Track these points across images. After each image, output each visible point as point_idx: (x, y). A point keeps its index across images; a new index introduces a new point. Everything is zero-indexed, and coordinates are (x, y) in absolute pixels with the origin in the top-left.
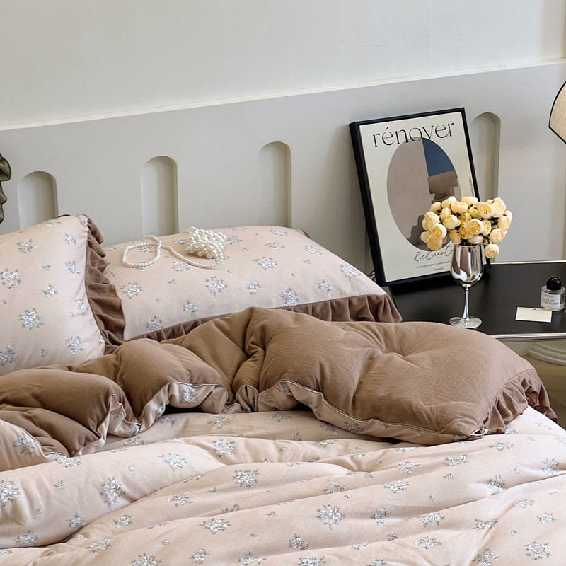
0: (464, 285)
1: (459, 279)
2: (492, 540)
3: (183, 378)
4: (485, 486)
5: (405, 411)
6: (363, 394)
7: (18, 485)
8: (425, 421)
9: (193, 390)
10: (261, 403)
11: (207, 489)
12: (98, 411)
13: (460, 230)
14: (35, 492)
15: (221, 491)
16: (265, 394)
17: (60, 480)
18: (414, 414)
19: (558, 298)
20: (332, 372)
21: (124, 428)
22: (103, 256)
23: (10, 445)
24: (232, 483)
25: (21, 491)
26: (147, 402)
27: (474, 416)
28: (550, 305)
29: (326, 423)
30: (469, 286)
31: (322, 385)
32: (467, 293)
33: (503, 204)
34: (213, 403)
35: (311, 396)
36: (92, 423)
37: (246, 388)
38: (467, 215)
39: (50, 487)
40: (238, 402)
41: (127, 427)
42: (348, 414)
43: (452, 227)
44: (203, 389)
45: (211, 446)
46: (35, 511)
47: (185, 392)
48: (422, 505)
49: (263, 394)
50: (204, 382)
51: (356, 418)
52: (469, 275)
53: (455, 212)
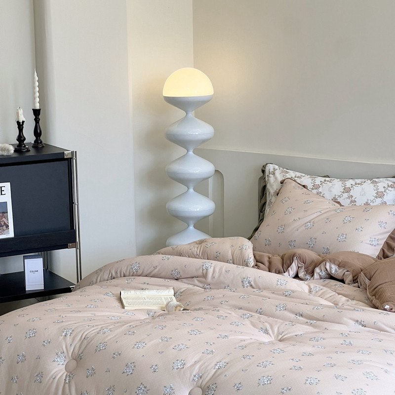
3: (334, 262)
9: (337, 269)
14: (217, 270)
17: (229, 270)
21: (304, 276)
25: (212, 268)
39: (224, 271)
44: (341, 270)
47: (334, 269)
50: (344, 267)
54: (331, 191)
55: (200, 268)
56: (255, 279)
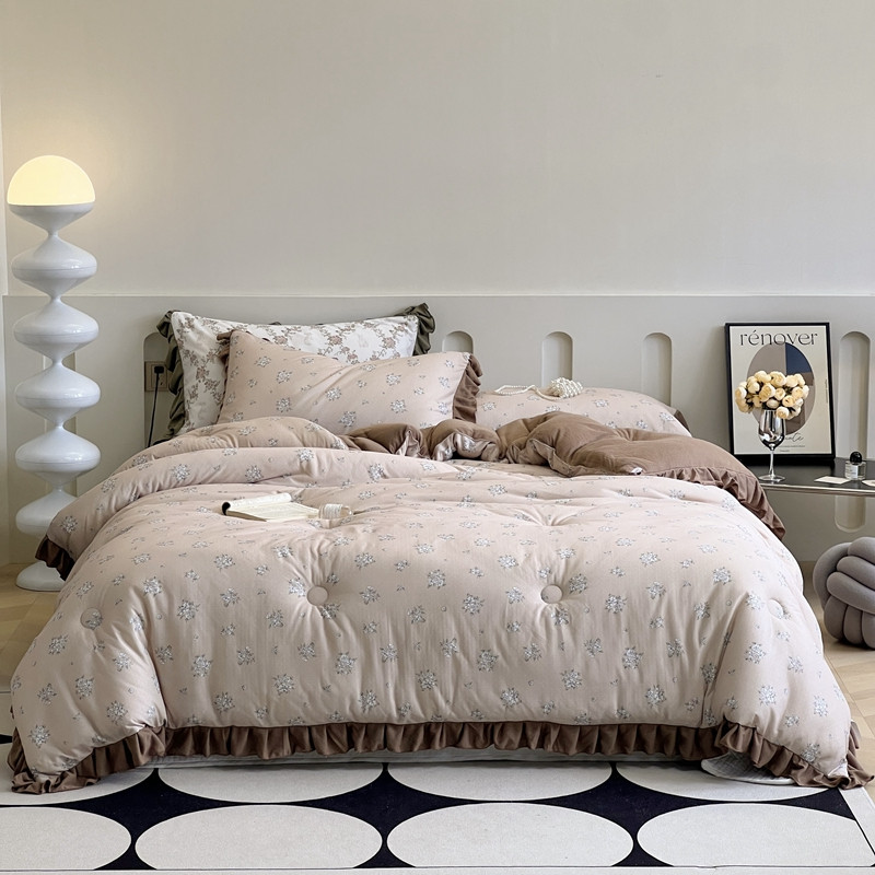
0: (770, 445)
3: (464, 434)
6: (580, 450)
7: (314, 455)
8: (609, 466)
9: (473, 442)
10: (520, 458)
12: (397, 441)
14: (324, 459)
16: (524, 452)
19: (855, 468)
20: (565, 436)
22: (478, 384)
26: (437, 444)
28: (850, 475)
30: (774, 445)
31: (556, 443)
34: (488, 455)
35: (547, 450)
36: (391, 447)
37: (513, 448)
40: (506, 457)
42: (566, 461)
43: (754, 391)
44: (479, 444)
47: (466, 442)
54: (309, 344)
55: (295, 460)
56: (387, 466)
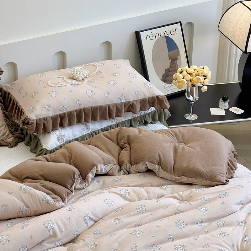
0: (191, 102)
1: (189, 100)
2: (247, 231)
3: (101, 163)
4: (236, 206)
5: (196, 173)
6: (177, 166)
7: (53, 221)
8: (205, 177)
9: (105, 167)
10: (133, 170)
11: (126, 215)
12: (71, 181)
13: (191, 81)
14: (60, 224)
15: (132, 215)
16: (135, 167)
17: (69, 217)
18: (200, 174)
19: (227, 104)
20: (164, 157)
21: (80, 186)
23: (41, 200)
24: (136, 212)
25: (55, 224)
26: (88, 174)
27: (223, 173)
28: (224, 107)
29: (162, 178)
30: (193, 102)
31: (160, 163)
32: (192, 105)
33: (208, 69)
34: (113, 171)
36: (69, 186)
37: (126, 164)
38: (194, 74)
39: (66, 221)
40: (122, 170)
41: (81, 185)
42: (172, 175)
43: (188, 79)
44: (109, 166)
45: (119, 193)
46: (61, 232)
47: (102, 168)
48: (215, 216)
49: (134, 166)
50: (109, 163)
51: (176, 176)
52: (193, 98)
53: (189, 73)
56: (92, 213)
